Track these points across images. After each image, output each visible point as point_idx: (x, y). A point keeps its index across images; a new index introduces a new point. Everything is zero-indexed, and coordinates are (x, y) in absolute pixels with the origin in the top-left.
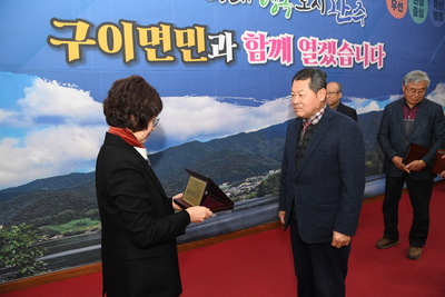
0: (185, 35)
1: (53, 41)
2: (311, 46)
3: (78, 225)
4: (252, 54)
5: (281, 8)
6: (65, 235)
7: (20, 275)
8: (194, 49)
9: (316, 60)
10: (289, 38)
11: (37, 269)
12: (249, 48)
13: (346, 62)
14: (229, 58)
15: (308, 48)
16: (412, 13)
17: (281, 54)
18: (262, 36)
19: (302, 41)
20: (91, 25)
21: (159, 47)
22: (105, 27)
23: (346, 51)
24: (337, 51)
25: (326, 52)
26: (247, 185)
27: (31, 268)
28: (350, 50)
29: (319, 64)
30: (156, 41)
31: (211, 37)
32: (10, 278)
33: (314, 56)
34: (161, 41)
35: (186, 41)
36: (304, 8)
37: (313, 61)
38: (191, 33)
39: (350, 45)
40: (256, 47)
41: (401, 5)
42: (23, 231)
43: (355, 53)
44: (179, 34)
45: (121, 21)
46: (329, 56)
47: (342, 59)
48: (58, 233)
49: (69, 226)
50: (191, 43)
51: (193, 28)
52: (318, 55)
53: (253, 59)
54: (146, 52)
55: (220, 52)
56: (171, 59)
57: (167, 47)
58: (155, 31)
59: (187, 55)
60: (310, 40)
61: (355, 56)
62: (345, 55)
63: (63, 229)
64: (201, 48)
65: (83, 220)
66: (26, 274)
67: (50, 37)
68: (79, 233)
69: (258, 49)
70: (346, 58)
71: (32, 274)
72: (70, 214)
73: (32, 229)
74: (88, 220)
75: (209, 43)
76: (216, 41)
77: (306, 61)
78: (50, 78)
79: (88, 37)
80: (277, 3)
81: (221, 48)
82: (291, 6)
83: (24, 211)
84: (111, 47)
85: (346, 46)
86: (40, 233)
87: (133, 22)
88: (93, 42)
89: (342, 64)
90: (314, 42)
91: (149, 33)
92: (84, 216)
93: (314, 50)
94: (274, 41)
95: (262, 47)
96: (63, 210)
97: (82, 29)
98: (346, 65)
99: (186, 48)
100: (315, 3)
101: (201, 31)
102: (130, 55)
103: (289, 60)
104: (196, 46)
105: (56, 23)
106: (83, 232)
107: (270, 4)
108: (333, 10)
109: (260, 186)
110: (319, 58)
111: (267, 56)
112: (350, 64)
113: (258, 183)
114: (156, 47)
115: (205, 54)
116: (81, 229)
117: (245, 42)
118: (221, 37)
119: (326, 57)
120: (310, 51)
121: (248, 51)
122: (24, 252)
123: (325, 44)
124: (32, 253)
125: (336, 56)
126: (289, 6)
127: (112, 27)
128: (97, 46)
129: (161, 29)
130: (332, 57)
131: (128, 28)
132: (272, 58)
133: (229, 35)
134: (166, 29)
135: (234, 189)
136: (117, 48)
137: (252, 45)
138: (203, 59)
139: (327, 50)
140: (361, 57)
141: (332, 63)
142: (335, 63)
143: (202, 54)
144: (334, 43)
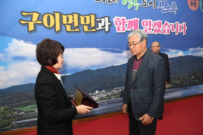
0: (85, 19)
1: (21, 22)
2: (148, 24)
3: (32, 108)
4: (118, 28)
5: (133, 6)
6: (26, 112)
7: (4, 130)
8: (89, 25)
9: (151, 31)
10: (137, 20)
11: (12, 128)
12: (117, 25)
13: (166, 32)
14: (107, 30)
15: (147, 25)
16: (201, 7)
17: (133, 28)
18: (123, 19)
19: (144, 22)
20: (40, 14)
21: (72, 25)
22: (47, 15)
23: (167, 26)
24: (162, 26)
26: (115, 91)
27: (9, 127)
28: (169, 26)
29: (152, 33)
30: (71, 22)
31: (98, 20)
33: (150, 29)
34: (73, 22)
35: (85, 21)
36: (145, 5)
37: (150, 31)
38: (88, 18)
39: (169, 23)
40: (120, 24)
41: (195, 4)
42: (6, 110)
43: (171, 27)
44: (82, 18)
45: (54, 12)
46: (158, 29)
47: (164, 30)
48: (22, 111)
49: (28, 108)
50: (88, 22)
51: (89, 15)
52: (152, 28)
53: (119, 30)
54: (66, 27)
55: (102, 27)
56: (78, 30)
57: (76, 24)
58: (70, 17)
59: (86, 28)
60: (148, 21)
61: (171, 29)
62: (166, 28)
63: (25, 109)
64: (93, 25)
65: (34, 106)
67: (21, 20)
68: (32, 111)
69: (122, 25)
70: (166, 30)
71: (10, 130)
72: (28, 102)
73: (10, 109)
75: (97, 23)
76: (100, 22)
79: (38, 20)
80: (131, 3)
81: (103, 25)
82: (138, 4)
83: (6, 100)
84: (49, 24)
85: (166, 24)
86: (14, 111)
87: (60, 13)
88: (41, 22)
89: (164, 33)
90: (150, 22)
91: (68, 18)
92: (35, 104)
93: (150, 26)
94: (129, 21)
95: (123, 24)
96: (25, 100)
97: (36, 16)
98: (166, 33)
99: (85, 25)
100: (151, 3)
101: (93, 17)
102: (58, 28)
104: (90, 24)
105: (24, 14)
106: (34, 111)
107: (128, 3)
108: (160, 6)
109: (121, 92)
110: (153, 30)
111: (126, 29)
112: (168, 33)
113: (121, 90)
114: (71, 24)
115: (95, 28)
116: (33, 110)
117: (115, 22)
118: (103, 20)
119: (156, 29)
120: (148, 26)
121: (116, 26)
122: (6, 120)
123: (155, 23)
124: (10, 120)
125: (161, 29)
126: (137, 5)
127: (50, 15)
128: (42, 24)
129: (73, 16)
130: (159, 29)
131: (57, 15)
132: (128, 30)
133: (107, 19)
134: (76, 16)
135: (108, 93)
136: (52, 25)
137: (118, 23)
138: (94, 30)
139: (157, 26)
140: (174, 29)
141: (159, 32)
142: (161, 32)
143: (93, 28)
144: (160, 22)
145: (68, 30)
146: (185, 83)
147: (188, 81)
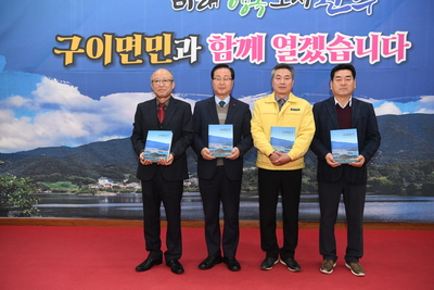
0: (154, 42)
1: (56, 51)
2: (289, 42)
3: (62, 185)
4: (218, 56)
5: (252, 8)
6: (53, 191)
7: (22, 215)
8: (161, 53)
9: (296, 57)
10: (260, 37)
11: (34, 213)
12: (214, 49)
13: (338, 58)
14: (194, 59)
15: (284, 45)
17: (250, 53)
18: (229, 38)
19: (277, 39)
20: (82, 38)
21: (131, 53)
22: (92, 39)
23: (341, 45)
24: (326, 45)
25: (310, 48)
27: (29, 212)
28: (347, 44)
29: (299, 61)
30: (129, 48)
31: (177, 42)
32: (16, 215)
33: (293, 53)
34: (134, 48)
35: (154, 46)
36: (282, 4)
37: (292, 58)
38: (159, 39)
39: (347, 38)
40: (222, 46)
43: (355, 46)
44: (149, 41)
45: (104, 34)
46: (314, 52)
47: (334, 56)
48: (49, 189)
49: (56, 185)
50: (159, 47)
51: (161, 35)
52: (298, 52)
53: (218, 58)
54: (121, 57)
55: (185, 54)
56: (140, 61)
57: (138, 52)
58: (129, 40)
59: (154, 58)
60: (288, 37)
61: (355, 49)
62: (341, 49)
63: (53, 186)
64: (167, 51)
65: (66, 183)
66: (26, 215)
67: (55, 48)
68: (63, 192)
69: (224, 50)
70: (340, 52)
71: (30, 216)
72: (58, 176)
73: (33, 182)
74: (70, 183)
75: (174, 47)
76: (182, 45)
77: (282, 58)
78: (52, 77)
79: (79, 47)
80: (247, 4)
81: (186, 51)
82: (265, 4)
83: (29, 168)
84: (95, 53)
86: (38, 186)
87: (113, 34)
88: (81, 51)
89: (334, 59)
90: (293, 39)
91: (125, 42)
92: (68, 180)
93: (293, 46)
94: (242, 41)
95: (229, 47)
96: (54, 172)
97: (76, 41)
98: (340, 60)
99: (154, 52)
101: (168, 37)
102: (108, 60)
103: (260, 58)
104: (163, 50)
105: (59, 39)
106: (66, 192)
107: (240, 5)
108: (323, 2)
110: (300, 55)
112: (346, 57)
114: (129, 53)
115: (170, 56)
116: (64, 189)
117: (210, 44)
118: (187, 42)
119: (309, 53)
120: (288, 48)
121: (212, 52)
122: (26, 198)
123: (308, 41)
124: (31, 200)
125: (324, 51)
126: (261, 6)
127: (98, 39)
128: (85, 54)
129: (134, 38)
130: (318, 54)
131: (109, 39)
132: (240, 57)
133: (194, 39)
134: (138, 38)
136: (99, 54)
137: (217, 46)
138: (169, 61)
139: (311, 46)
140: (364, 51)
141: (318, 59)
142: (323, 59)
143: (168, 57)
144: (322, 38)
145: (123, 62)
146: (406, 184)
147: (418, 180)
